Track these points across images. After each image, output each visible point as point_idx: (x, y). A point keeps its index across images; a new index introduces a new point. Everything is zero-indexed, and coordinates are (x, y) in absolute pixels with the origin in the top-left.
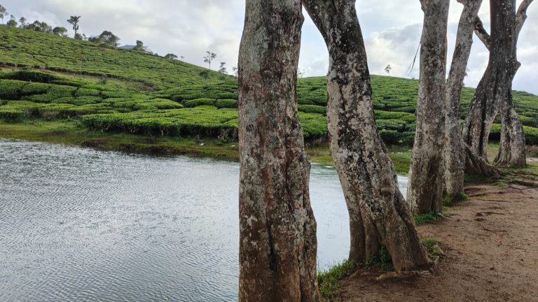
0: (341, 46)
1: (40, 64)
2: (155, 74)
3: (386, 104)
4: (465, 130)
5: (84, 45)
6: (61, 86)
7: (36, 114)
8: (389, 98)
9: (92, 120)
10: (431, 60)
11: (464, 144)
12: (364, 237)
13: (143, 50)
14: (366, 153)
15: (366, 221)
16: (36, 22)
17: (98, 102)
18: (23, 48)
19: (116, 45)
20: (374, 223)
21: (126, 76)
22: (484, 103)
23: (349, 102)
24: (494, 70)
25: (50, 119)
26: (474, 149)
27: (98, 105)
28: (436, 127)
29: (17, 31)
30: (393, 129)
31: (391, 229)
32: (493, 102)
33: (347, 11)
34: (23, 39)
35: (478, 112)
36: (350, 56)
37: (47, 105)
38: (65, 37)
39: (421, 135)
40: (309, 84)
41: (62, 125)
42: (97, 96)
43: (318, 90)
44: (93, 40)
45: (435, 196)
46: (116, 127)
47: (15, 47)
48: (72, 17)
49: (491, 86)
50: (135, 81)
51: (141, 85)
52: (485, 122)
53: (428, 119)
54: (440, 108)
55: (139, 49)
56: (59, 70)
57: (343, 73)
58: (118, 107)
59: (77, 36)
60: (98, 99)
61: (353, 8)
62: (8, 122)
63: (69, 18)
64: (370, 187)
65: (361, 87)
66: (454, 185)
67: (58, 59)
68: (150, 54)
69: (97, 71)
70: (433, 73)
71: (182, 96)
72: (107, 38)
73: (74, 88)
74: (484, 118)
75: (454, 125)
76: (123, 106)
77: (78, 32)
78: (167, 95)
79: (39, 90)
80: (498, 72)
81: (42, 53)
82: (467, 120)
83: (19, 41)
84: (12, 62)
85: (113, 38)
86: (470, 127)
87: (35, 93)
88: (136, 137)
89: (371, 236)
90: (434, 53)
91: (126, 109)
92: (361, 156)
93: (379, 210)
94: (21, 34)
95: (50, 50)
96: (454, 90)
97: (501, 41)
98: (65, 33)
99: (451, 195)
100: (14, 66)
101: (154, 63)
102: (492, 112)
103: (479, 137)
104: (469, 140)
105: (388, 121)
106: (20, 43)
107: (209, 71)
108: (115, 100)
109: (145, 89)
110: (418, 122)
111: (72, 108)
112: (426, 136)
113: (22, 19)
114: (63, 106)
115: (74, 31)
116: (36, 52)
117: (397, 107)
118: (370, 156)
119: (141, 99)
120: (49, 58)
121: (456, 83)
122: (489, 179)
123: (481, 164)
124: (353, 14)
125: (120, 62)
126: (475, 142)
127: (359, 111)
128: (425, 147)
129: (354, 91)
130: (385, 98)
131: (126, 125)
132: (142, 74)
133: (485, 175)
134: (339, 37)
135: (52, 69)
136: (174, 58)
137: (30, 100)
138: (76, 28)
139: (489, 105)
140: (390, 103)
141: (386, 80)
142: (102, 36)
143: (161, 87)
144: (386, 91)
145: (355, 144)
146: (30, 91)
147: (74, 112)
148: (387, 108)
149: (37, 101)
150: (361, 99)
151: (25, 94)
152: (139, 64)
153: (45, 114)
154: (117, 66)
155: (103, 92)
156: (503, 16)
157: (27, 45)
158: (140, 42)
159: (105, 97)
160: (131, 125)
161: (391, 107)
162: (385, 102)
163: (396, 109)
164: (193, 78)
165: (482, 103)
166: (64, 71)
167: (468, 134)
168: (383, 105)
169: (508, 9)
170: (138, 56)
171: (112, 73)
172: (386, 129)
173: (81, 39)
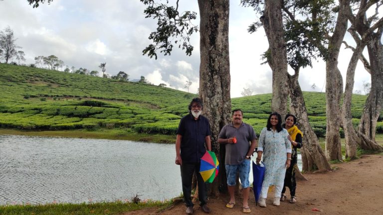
0: (294, 95)
1: (87, 95)
2: (156, 98)
3: (314, 112)
4: (360, 126)
5: (109, 81)
6: (110, 108)
7: (101, 125)
8: (316, 107)
9: (140, 127)
10: (330, 95)
11: (361, 133)
12: (307, 161)
13: (145, 82)
14: (306, 132)
15: (308, 156)
16: (81, 69)
17: (133, 117)
18: (75, 85)
19: (128, 80)
20: (311, 156)
21: (139, 99)
22: (370, 110)
23: (299, 114)
24: (375, 91)
25: (110, 128)
26: (367, 136)
27: (134, 119)
28: (335, 122)
29: (71, 75)
30: (319, 127)
31: (317, 157)
32: (376, 109)
33: (295, 82)
34: (74, 80)
35: (367, 115)
36: (297, 98)
37: (105, 120)
38: (97, 77)
39: (329, 126)
40: (259, 99)
41: (119, 131)
42: (131, 113)
43: (266, 104)
44: (113, 78)
45: (338, 153)
46: (155, 131)
47: (71, 85)
48: (102, 64)
49: (374, 101)
50: (145, 103)
51: (149, 105)
52: (372, 120)
53: (331, 119)
54: (336, 114)
55: (142, 81)
56: (98, 98)
57: (296, 104)
58: (146, 119)
59: (104, 75)
60: (132, 115)
61: (297, 81)
62: (89, 130)
63: (100, 65)
64: (308, 143)
65: (302, 108)
66: (351, 152)
67: (96, 91)
68: (150, 85)
69: (120, 97)
70: (331, 100)
71: (178, 111)
72: (122, 75)
73: (117, 109)
74: (371, 118)
75: (348, 122)
76: (149, 119)
77: (105, 73)
78: (170, 111)
79: (98, 112)
80: (377, 93)
81: (86, 87)
82: (362, 119)
83: (73, 81)
84: (71, 94)
85: (126, 76)
86: (363, 124)
87: (97, 113)
88: (167, 136)
89: (310, 161)
90: (331, 92)
91: (151, 121)
92: (304, 133)
93: (312, 151)
94: (73, 77)
95: (91, 86)
96: (347, 105)
97: (378, 75)
98: (97, 74)
99: (350, 157)
100: (73, 97)
101: (154, 90)
102: (376, 115)
103: (369, 129)
104: (363, 131)
105: (316, 123)
106: (73, 82)
107: (189, 94)
108: (143, 115)
109: (152, 108)
110: (327, 121)
111: (120, 121)
112: (331, 127)
113: (73, 67)
114: (115, 120)
115: (103, 73)
116: (83, 88)
117: (322, 113)
118: (308, 132)
119: (156, 114)
120: (91, 91)
121: (348, 102)
122: (377, 152)
123: (371, 144)
124: (298, 83)
125: (133, 91)
126: (367, 132)
127: (302, 117)
128: (331, 131)
129: (300, 110)
130: (313, 108)
131: (161, 130)
132: (148, 98)
133: (374, 150)
134: (293, 92)
135: (94, 98)
136: (165, 86)
137: (95, 117)
138: (104, 71)
139: (374, 111)
140: (316, 111)
141: (313, 95)
142: (119, 75)
143: (161, 106)
144: (313, 102)
145: (302, 129)
146: (94, 112)
147: (122, 123)
148: (315, 114)
149: (99, 118)
150: (303, 113)
151: (91, 114)
152: (145, 92)
153: (107, 125)
154: (131, 93)
155: (134, 111)
156: (377, 62)
157: (77, 83)
158: (143, 77)
159: (136, 114)
160: (164, 129)
161: (317, 114)
162: (313, 110)
163: (321, 115)
164: (180, 99)
165: (369, 110)
166: (101, 98)
167: (363, 127)
168: (312, 112)
169: (380, 58)
170: (143, 86)
171: (130, 98)
172: (315, 128)
173: (106, 77)
